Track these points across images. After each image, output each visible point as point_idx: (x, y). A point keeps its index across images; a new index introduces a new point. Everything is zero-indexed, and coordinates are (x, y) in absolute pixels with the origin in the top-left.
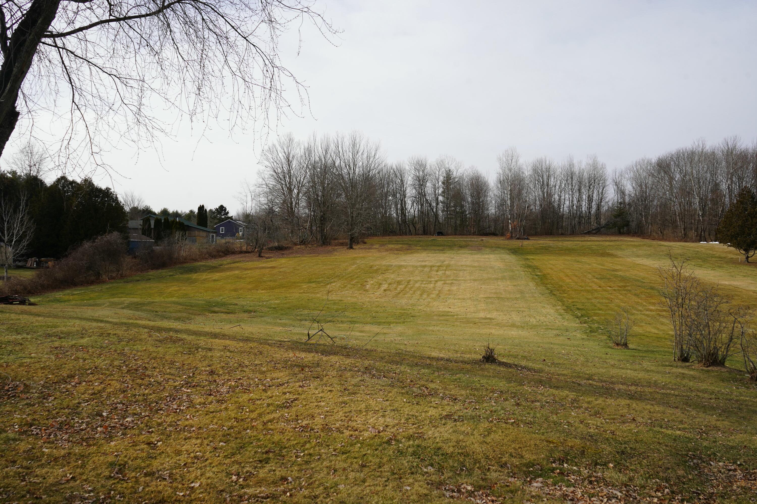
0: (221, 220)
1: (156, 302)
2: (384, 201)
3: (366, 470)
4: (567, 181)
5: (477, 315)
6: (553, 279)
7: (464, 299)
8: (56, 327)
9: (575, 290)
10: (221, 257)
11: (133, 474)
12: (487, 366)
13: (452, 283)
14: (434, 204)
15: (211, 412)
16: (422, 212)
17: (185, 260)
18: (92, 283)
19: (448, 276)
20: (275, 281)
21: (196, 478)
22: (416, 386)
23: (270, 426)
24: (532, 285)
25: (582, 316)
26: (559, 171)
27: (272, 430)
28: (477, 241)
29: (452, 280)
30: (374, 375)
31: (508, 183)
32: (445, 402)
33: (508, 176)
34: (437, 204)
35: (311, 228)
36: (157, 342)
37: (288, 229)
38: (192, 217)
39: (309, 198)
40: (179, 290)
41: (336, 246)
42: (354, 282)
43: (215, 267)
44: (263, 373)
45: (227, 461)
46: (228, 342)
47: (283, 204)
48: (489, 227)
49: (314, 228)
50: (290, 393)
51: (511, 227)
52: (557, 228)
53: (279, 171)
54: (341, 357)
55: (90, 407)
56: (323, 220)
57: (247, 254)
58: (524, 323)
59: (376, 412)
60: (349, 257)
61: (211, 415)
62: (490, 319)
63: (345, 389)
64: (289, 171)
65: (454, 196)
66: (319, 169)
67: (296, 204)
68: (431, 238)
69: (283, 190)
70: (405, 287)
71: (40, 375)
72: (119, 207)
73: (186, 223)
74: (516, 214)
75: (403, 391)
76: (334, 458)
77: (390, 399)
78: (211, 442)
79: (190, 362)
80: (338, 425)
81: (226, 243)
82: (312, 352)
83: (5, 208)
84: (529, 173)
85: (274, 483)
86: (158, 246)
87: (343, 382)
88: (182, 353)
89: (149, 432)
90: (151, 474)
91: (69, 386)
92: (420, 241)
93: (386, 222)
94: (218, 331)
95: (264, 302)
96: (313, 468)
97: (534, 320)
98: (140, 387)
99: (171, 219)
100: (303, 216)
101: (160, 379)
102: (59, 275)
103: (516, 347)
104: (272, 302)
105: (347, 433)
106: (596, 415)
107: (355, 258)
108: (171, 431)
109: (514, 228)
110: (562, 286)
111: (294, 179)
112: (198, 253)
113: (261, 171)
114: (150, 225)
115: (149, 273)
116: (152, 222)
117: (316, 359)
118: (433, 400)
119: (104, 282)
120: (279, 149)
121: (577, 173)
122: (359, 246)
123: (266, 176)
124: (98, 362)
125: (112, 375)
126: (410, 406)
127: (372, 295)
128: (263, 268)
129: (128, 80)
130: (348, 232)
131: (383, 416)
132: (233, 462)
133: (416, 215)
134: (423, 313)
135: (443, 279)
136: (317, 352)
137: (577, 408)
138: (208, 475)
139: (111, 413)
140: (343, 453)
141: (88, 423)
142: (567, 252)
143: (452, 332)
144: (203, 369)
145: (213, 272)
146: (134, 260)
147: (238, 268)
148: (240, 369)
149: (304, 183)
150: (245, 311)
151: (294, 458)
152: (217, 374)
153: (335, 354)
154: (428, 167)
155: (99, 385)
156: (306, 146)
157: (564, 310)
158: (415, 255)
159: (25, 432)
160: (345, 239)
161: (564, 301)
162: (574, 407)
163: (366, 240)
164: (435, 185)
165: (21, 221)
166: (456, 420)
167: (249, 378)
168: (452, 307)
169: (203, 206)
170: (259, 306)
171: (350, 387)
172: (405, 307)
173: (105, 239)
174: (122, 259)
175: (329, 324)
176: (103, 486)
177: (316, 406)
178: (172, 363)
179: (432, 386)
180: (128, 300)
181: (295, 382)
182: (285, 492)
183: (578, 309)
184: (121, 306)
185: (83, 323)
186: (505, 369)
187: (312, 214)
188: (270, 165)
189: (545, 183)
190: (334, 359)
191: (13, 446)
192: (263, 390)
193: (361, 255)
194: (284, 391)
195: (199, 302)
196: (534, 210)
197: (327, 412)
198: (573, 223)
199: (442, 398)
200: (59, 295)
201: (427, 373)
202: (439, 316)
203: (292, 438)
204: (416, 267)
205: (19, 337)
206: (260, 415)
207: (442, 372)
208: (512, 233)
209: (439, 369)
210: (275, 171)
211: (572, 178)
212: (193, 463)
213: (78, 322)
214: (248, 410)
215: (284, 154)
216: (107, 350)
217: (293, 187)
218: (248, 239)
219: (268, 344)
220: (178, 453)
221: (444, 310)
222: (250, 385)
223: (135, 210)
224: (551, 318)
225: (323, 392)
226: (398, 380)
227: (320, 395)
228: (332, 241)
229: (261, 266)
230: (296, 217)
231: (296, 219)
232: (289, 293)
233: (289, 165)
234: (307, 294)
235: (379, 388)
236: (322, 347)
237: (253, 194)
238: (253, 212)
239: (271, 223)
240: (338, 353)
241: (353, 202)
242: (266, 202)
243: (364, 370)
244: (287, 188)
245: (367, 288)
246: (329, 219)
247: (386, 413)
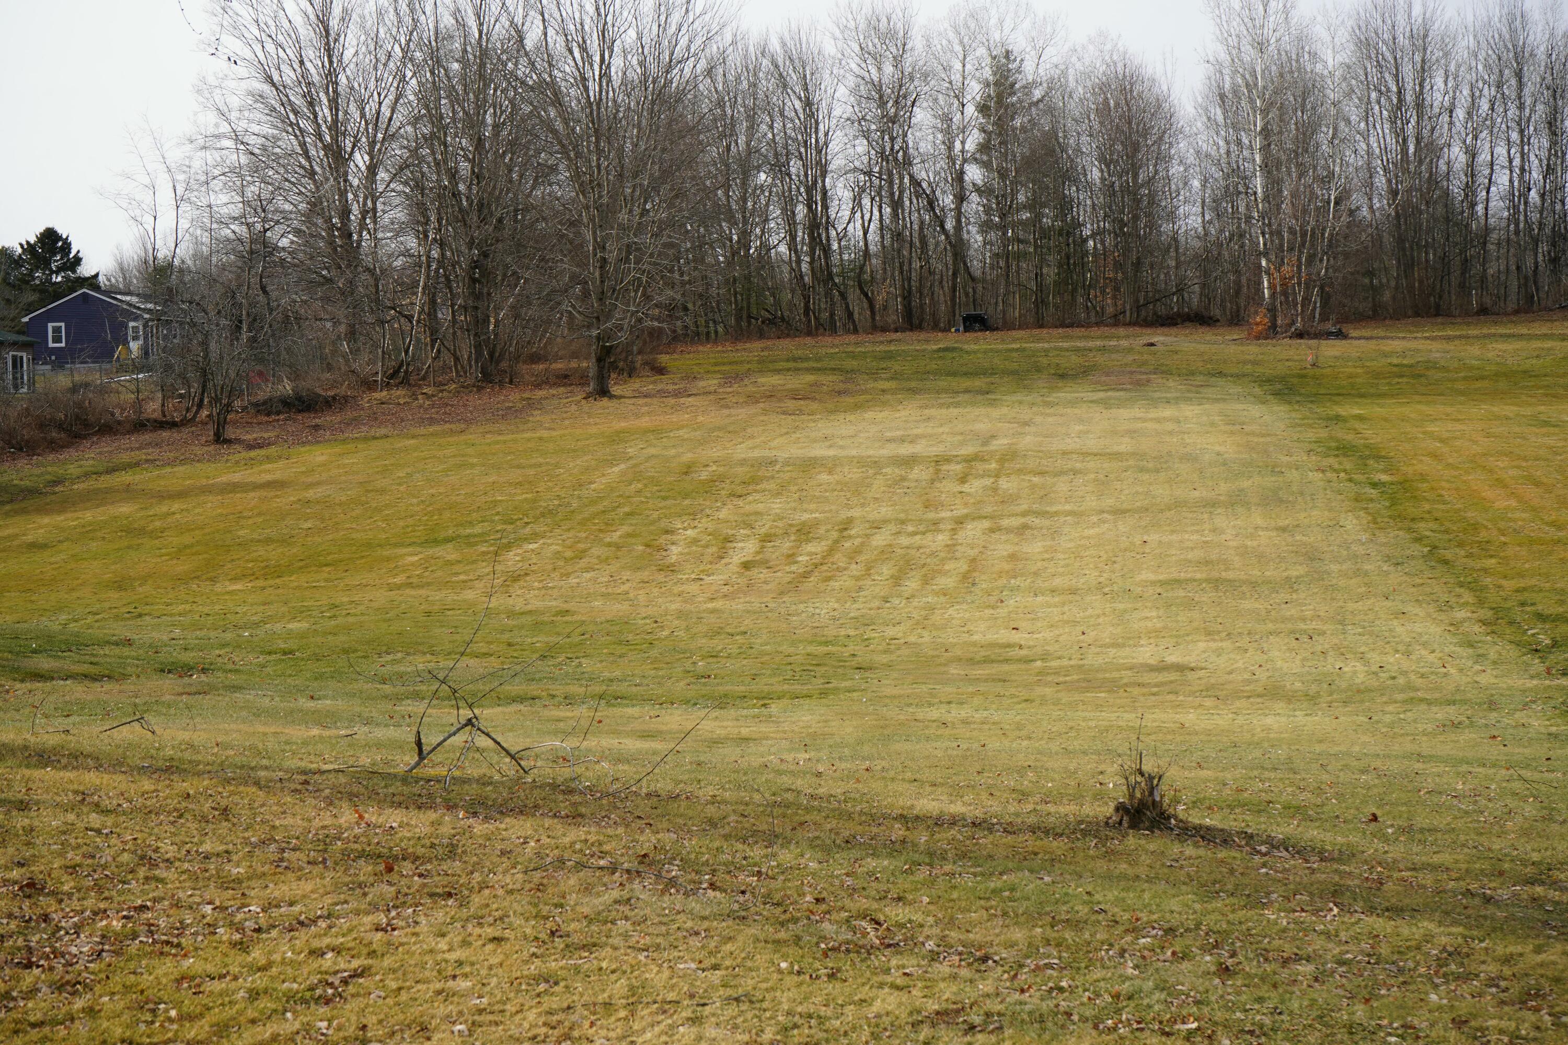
0: (50, 293)
2: (735, 193)
4: (1499, 86)
5: (1125, 655)
6: (1441, 500)
7: (1073, 591)
9: (1531, 542)
10: (54, 446)
12: (1132, 841)
13: (1025, 527)
14: (947, 200)
15: (33, 1025)
16: (898, 236)
19: (1008, 499)
20: (285, 541)
22: (834, 916)
24: (1351, 523)
25: (1555, 644)
26: (1463, 47)
28: (1130, 350)
29: (1024, 514)
30: (672, 882)
31: (1252, 101)
32: (944, 969)
33: (1254, 73)
34: (961, 198)
35: (432, 314)
37: (336, 323)
39: (419, 186)
41: (538, 386)
42: (615, 536)
43: (32, 492)
46: (92, 778)
47: (308, 217)
48: (1180, 291)
49: (444, 315)
50: (337, 950)
51: (1272, 286)
52: (1464, 288)
53: (289, 76)
54: (547, 822)
56: (482, 278)
57: (165, 434)
58: (1319, 682)
59: (668, 1007)
60: (593, 430)
62: (1180, 668)
63: (553, 933)
64: (331, 76)
65: (1029, 164)
66: (456, 66)
67: (364, 213)
68: (939, 341)
69: (308, 158)
70: (831, 551)
74: (1292, 231)
75: (782, 935)
77: (728, 963)
81: (74, 389)
82: (432, 807)
84: (1339, 58)
87: (545, 910)
92: (889, 356)
93: (748, 278)
94: (52, 740)
95: (245, 627)
97: (1359, 666)
100: (398, 263)
103: (1267, 774)
104: (278, 627)
106: (1524, 1002)
107: (618, 433)
109: (1284, 291)
110: (1475, 527)
111: (353, 108)
113: (212, 80)
117: (446, 830)
118: (894, 962)
121: (1541, 52)
122: (636, 384)
123: (235, 102)
126: (800, 985)
127: (694, 588)
128: (234, 488)
130: (589, 327)
131: (695, 1020)
133: (873, 249)
134: (905, 651)
135: (989, 509)
136: (451, 807)
137: (1457, 978)
142: (1502, 385)
143: (1019, 727)
145: (24, 511)
147: (129, 493)
148: (142, 871)
149: (396, 124)
150: (165, 670)
152: (53, 893)
153: (522, 811)
154: (917, 43)
157: (1484, 622)
158: (869, 415)
160: (575, 355)
161: (1484, 588)
162: (1445, 975)
163: (664, 359)
164: (947, 119)
166: (972, 1027)
167: (177, 905)
168: (1022, 625)
170: (224, 645)
171: (573, 926)
172: (831, 632)
175: (514, 707)
177: (439, 993)
179: (896, 913)
181: (357, 913)
183: (1541, 617)
186: (1201, 852)
187: (435, 254)
188: (248, 54)
189: (1409, 98)
190: (516, 828)
192: (234, 945)
193: (645, 422)
194: (316, 944)
196: (1365, 211)
197: (481, 1011)
198: (1530, 262)
199: (934, 957)
201: (884, 869)
202: (971, 662)
204: (877, 464)
207: (948, 868)
208: (1272, 310)
209: (933, 856)
210: (269, 80)
211: (1519, 75)
214: (173, 1013)
217: (348, 144)
218: (168, 368)
219: (257, 783)
221: (991, 637)
222: (183, 926)
224: (1431, 658)
225: (465, 943)
226: (767, 899)
227: (453, 956)
228: (523, 368)
229: (224, 479)
230: (368, 269)
231: (365, 276)
232: (348, 589)
233: (329, 52)
234: (423, 592)
235: (689, 924)
236: (473, 790)
237: (181, 177)
238: (184, 252)
239: (261, 298)
240: (536, 807)
241: (605, 200)
242: (236, 210)
243: (634, 865)
244: (326, 147)
245: (674, 559)
246: (505, 276)
247: (708, 1009)
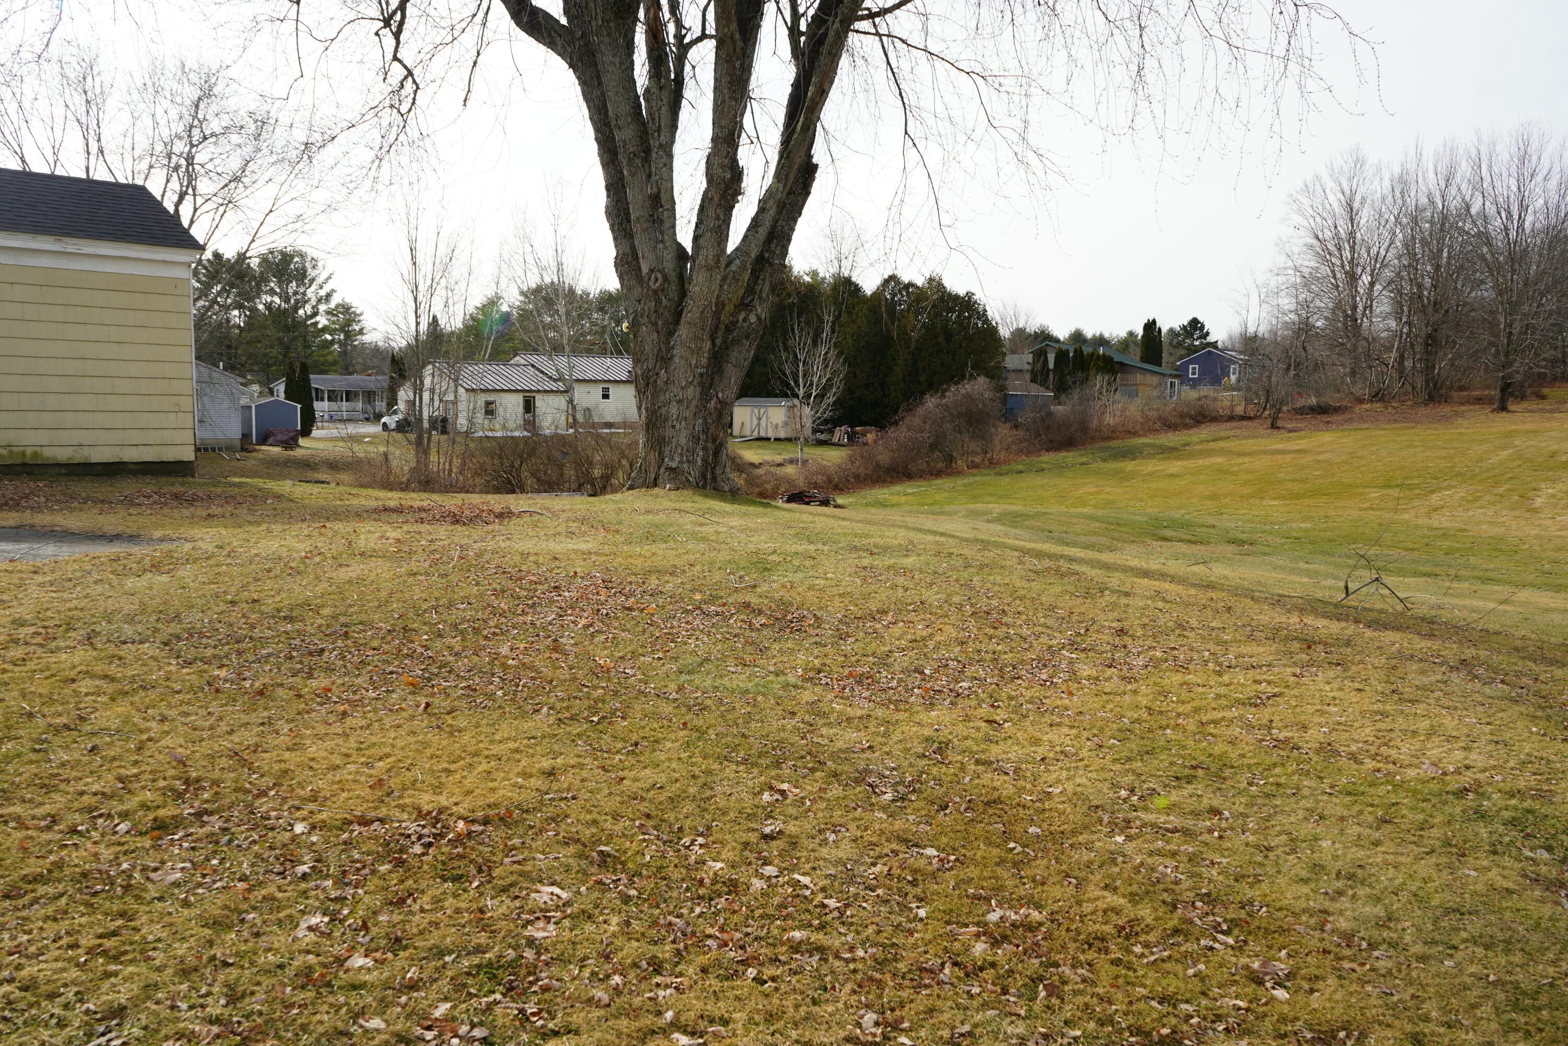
0: (1192, 350)
1: (1051, 514)
3: (1388, 828)
8: (867, 536)
10: (1187, 427)
11: (959, 758)
15: (1106, 693)
17: (1113, 434)
18: (938, 474)
20: (1303, 481)
21: (1058, 781)
23: (1211, 729)
27: (1214, 736)
30: (1478, 676)
35: (1401, 363)
36: (1030, 574)
37: (1345, 367)
38: (1131, 345)
39: (1399, 293)
40: (1098, 493)
41: (1462, 404)
42: (1501, 490)
43: (1174, 449)
44: (1220, 642)
45: (1117, 767)
46: (1166, 586)
47: (1333, 310)
49: (1408, 364)
50: (1269, 683)
53: (1328, 235)
54: (1411, 636)
55: (906, 658)
56: (1432, 342)
57: (1245, 423)
59: (1450, 739)
60: (1494, 430)
61: (1105, 697)
63: (1394, 692)
64: (1352, 235)
66: (1427, 225)
67: (1365, 308)
69: (1335, 278)
71: (837, 604)
72: (991, 331)
73: (1117, 358)
75: (1539, 713)
76: (1325, 797)
77: (1498, 723)
78: (1095, 735)
79: (1083, 610)
80: (1354, 748)
81: (1199, 399)
82: (1347, 620)
83: (800, 338)
85: (1196, 814)
86: (1060, 404)
87: (1393, 679)
88: (1072, 594)
89: (993, 706)
90: (987, 763)
91: (878, 626)
94: (1155, 567)
95: (1276, 524)
96: (1276, 806)
98: (990, 639)
99: (1087, 350)
100: (1384, 335)
101: (1025, 631)
102: (884, 458)
104: (1294, 525)
105: (1370, 764)
107: (1511, 432)
108: (1028, 710)
111: (1363, 251)
112: (1140, 419)
113: (1285, 238)
114: (1046, 361)
115: (1042, 459)
116: (1051, 358)
117: (1349, 632)
119: (959, 473)
120: (1329, 184)
122: (1525, 405)
123: (1296, 250)
124: (926, 594)
125: (947, 616)
126: (1540, 741)
127: (1549, 523)
128: (1279, 452)
129: (1002, 80)
130: (1498, 371)
131: (1467, 749)
132: (1128, 771)
136: (1357, 621)
138: (1078, 780)
139: (937, 671)
140: (1349, 794)
141: (900, 681)
144: (1106, 624)
145: (1169, 458)
146: (1014, 432)
147: (1222, 452)
148: (1178, 631)
149: (1388, 258)
150: (1230, 542)
151: (1244, 784)
152: (1132, 636)
153: (1398, 629)
155: (923, 629)
156: (1397, 171)
159: (811, 679)
160: (1488, 387)
163: (1545, 391)
165: (825, 359)
167: (1191, 650)
169: (1154, 321)
170: (1263, 532)
171: (1407, 690)
173: (963, 391)
174: (993, 430)
175: (1423, 579)
176: (911, 765)
177: (1318, 711)
178: (1052, 608)
180: (997, 508)
181: (1285, 666)
182: (1210, 831)
184: (986, 517)
185: (911, 534)
187: (1405, 330)
188: (1306, 224)
190: (1389, 636)
191: (793, 694)
192: (1215, 672)
193: (1529, 426)
194: (1258, 677)
195: (1136, 517)
197: (1339, 724)
200: (881, 493)
203: (1249, 755)
205: (812, 547)
206: (1197, 710)
210: (1317, 238)
212: (1058, 760)
213: (902, 532)
214: (1175, 699)
215: (1340, 196)
216: (943, 578)
217: (1359, 270)
218: (1248, 389)
219: (1252, 598)
220: (1036, 742)
222: (1192, 659)
223: (1020, 333)
225: (1341, 689)
226: (1537, 694)
227: (1331, 694)
228: (1455, 394)
229: (1274, 447)
230: (1365, 338)
231: (1364, 343)
232: (1336, 508)
233: (1352, 220)
234: (1379, 513)
235: (1480, 699)
236: (1373, 615)
237: (1264, 290)
238: (1263, 330)
239: (1303, 354)
240: (1408, 628)
241: (1514, 299)
242: (1293, 308)
243: (1457, 664)
244: (1346, 273)
245: (1538, 505)
246: (1447, 342)
247: (1476, 745)
